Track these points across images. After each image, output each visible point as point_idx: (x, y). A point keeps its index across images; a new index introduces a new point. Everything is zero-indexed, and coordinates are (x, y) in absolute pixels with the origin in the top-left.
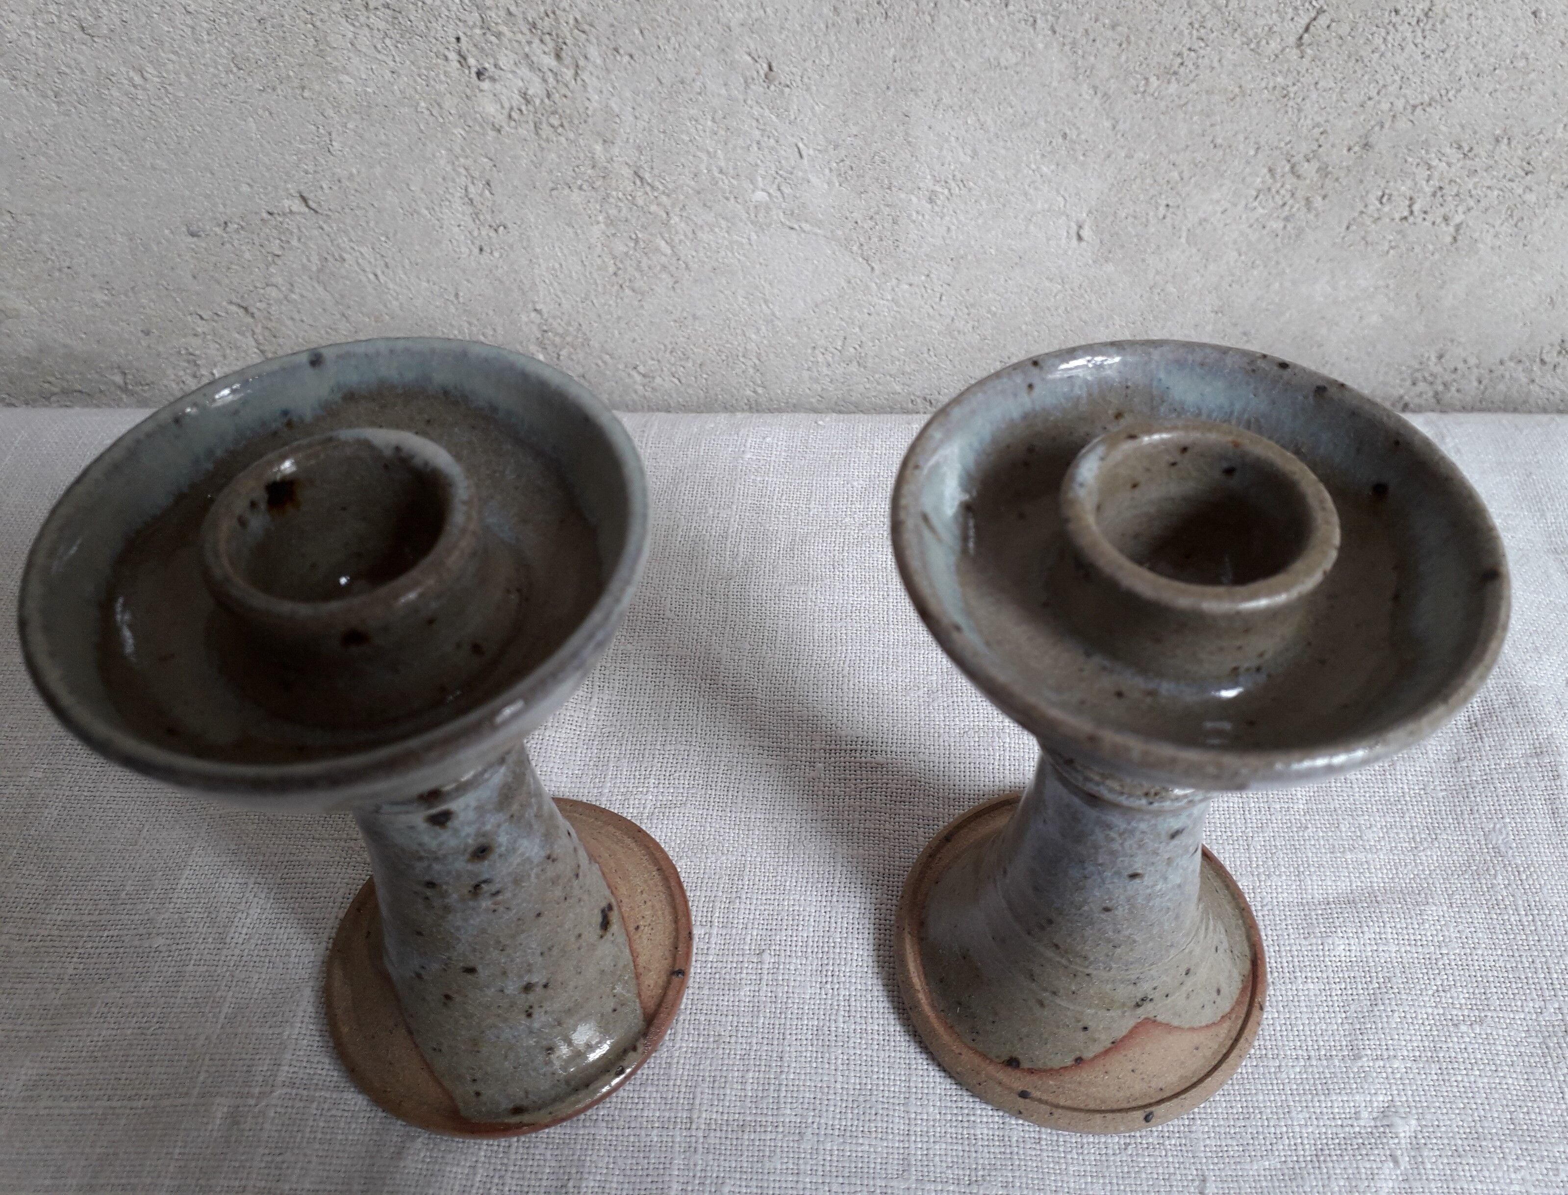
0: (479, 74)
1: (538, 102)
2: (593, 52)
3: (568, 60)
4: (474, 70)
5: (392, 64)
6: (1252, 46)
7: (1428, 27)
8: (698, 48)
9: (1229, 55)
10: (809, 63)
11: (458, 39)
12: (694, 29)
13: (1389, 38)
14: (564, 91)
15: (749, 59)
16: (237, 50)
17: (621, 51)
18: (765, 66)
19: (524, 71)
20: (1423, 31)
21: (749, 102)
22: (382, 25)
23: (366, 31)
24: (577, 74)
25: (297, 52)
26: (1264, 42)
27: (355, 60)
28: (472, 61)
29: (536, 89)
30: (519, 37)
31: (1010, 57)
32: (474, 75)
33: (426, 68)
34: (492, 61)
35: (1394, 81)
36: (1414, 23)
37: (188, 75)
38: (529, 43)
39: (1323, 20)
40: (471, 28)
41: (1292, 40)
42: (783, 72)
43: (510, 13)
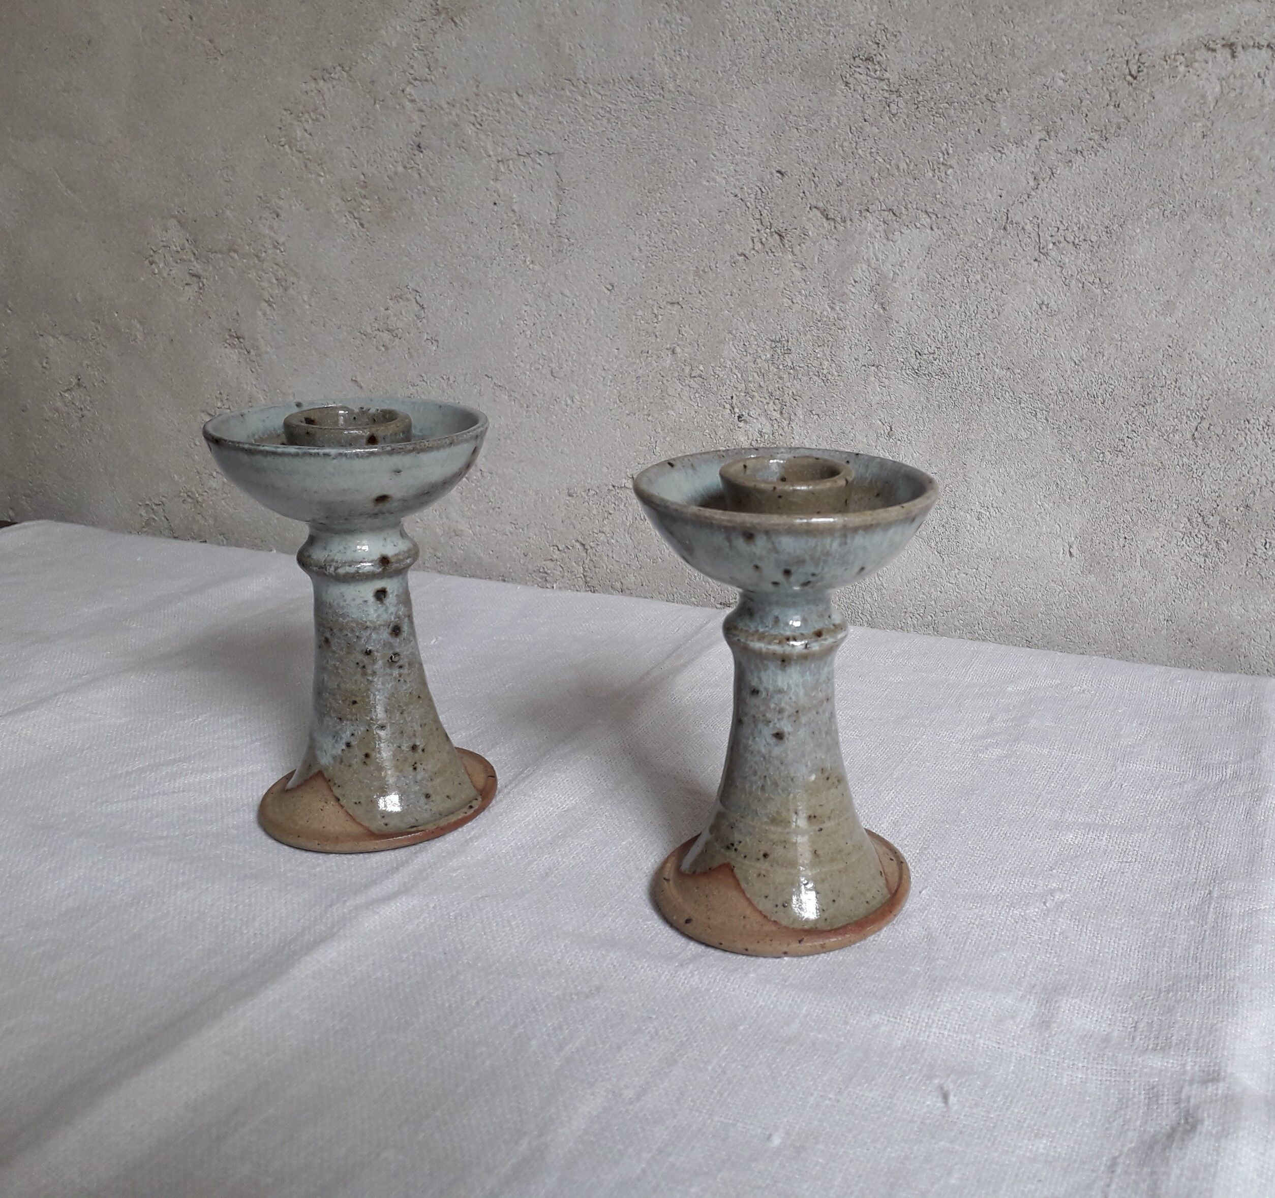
0: (739, 417)
1: (767, 436)
2: (800, 412)
3: (785, 415)
4: (737, 415)
5: (696, 407)
6: (1165, 437)
7: (1270, 431)
8: (854, 414)
9: (1152, 442)
10: (912, 429)
11: (732, 397)
12: (853, 404)
13: (1248, 438)
14: (781, 432)
15: (880, 423)
16: (622, 392)
17: (814, 412)
18: (888, 428)
19: (763, 419)
20: (1267, 434)
21: (878, 448)
22: (696, 386)
23: (688, 388)
24: (789, 424)
25: (651, 396)
26: (1171, 435)
27: (679, 403)
28: (737, 410)
29: (767, 429)
30: (763, 399)
31: (1024, 435)
32: (736, 418)
33: (713, 412)
34: (747, 411)
35: (1257, 465)
36: (1261, 429)
37: (594, 402)
38: (768, 403)
39: (1205, 424)
40: (740, 392)
41: (1189, 436)
42: (898, 431)
43: (760, 386)
